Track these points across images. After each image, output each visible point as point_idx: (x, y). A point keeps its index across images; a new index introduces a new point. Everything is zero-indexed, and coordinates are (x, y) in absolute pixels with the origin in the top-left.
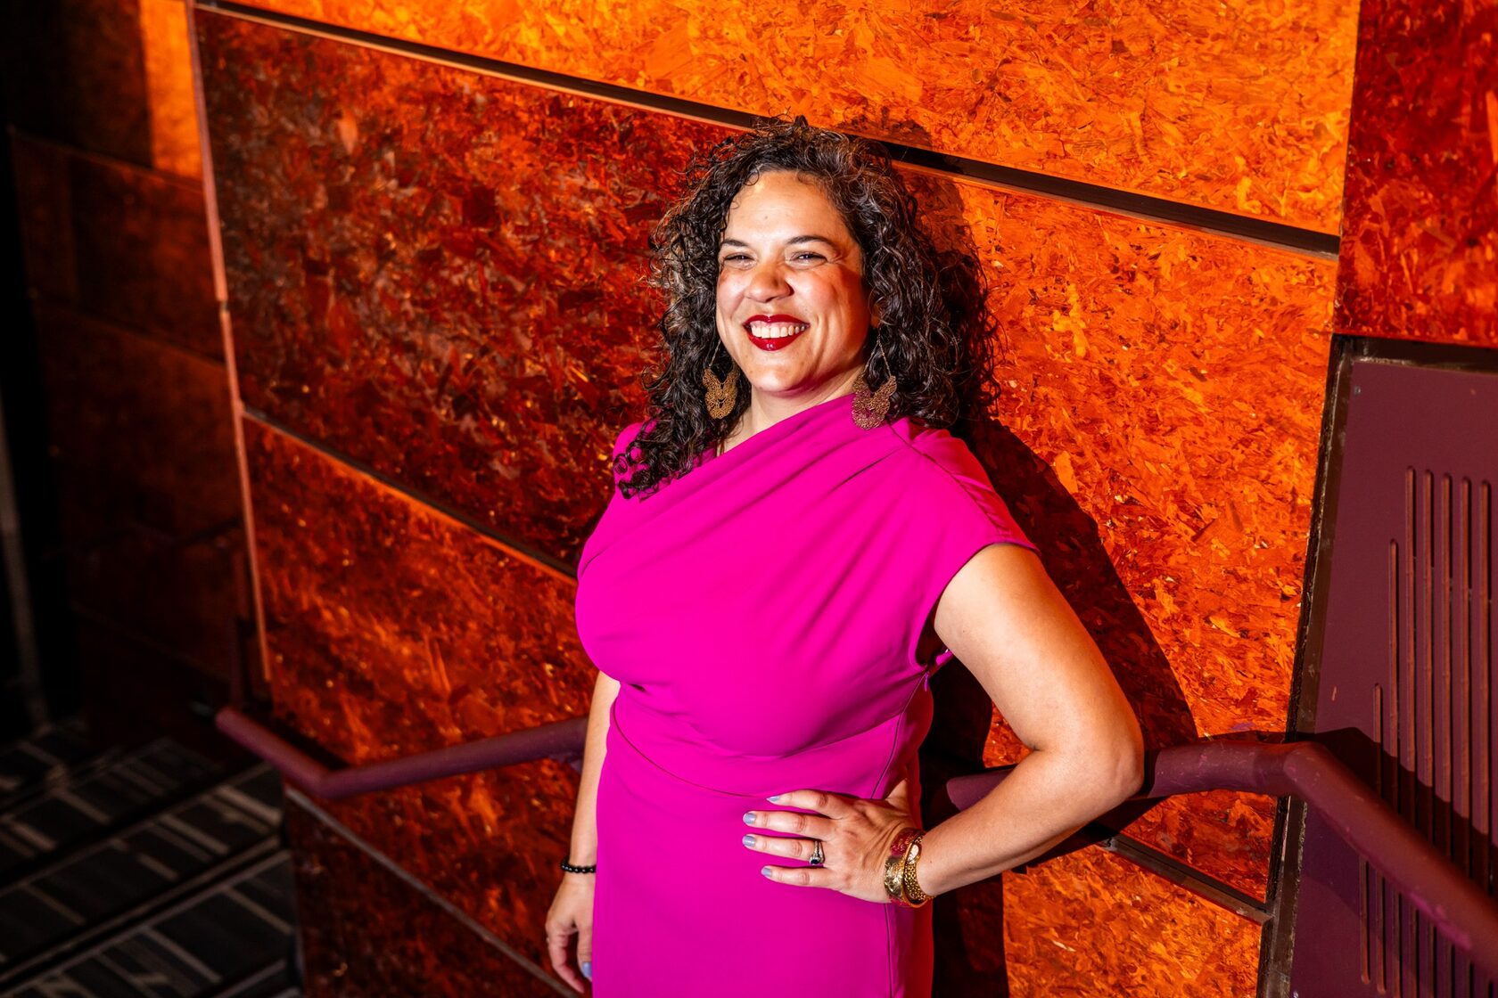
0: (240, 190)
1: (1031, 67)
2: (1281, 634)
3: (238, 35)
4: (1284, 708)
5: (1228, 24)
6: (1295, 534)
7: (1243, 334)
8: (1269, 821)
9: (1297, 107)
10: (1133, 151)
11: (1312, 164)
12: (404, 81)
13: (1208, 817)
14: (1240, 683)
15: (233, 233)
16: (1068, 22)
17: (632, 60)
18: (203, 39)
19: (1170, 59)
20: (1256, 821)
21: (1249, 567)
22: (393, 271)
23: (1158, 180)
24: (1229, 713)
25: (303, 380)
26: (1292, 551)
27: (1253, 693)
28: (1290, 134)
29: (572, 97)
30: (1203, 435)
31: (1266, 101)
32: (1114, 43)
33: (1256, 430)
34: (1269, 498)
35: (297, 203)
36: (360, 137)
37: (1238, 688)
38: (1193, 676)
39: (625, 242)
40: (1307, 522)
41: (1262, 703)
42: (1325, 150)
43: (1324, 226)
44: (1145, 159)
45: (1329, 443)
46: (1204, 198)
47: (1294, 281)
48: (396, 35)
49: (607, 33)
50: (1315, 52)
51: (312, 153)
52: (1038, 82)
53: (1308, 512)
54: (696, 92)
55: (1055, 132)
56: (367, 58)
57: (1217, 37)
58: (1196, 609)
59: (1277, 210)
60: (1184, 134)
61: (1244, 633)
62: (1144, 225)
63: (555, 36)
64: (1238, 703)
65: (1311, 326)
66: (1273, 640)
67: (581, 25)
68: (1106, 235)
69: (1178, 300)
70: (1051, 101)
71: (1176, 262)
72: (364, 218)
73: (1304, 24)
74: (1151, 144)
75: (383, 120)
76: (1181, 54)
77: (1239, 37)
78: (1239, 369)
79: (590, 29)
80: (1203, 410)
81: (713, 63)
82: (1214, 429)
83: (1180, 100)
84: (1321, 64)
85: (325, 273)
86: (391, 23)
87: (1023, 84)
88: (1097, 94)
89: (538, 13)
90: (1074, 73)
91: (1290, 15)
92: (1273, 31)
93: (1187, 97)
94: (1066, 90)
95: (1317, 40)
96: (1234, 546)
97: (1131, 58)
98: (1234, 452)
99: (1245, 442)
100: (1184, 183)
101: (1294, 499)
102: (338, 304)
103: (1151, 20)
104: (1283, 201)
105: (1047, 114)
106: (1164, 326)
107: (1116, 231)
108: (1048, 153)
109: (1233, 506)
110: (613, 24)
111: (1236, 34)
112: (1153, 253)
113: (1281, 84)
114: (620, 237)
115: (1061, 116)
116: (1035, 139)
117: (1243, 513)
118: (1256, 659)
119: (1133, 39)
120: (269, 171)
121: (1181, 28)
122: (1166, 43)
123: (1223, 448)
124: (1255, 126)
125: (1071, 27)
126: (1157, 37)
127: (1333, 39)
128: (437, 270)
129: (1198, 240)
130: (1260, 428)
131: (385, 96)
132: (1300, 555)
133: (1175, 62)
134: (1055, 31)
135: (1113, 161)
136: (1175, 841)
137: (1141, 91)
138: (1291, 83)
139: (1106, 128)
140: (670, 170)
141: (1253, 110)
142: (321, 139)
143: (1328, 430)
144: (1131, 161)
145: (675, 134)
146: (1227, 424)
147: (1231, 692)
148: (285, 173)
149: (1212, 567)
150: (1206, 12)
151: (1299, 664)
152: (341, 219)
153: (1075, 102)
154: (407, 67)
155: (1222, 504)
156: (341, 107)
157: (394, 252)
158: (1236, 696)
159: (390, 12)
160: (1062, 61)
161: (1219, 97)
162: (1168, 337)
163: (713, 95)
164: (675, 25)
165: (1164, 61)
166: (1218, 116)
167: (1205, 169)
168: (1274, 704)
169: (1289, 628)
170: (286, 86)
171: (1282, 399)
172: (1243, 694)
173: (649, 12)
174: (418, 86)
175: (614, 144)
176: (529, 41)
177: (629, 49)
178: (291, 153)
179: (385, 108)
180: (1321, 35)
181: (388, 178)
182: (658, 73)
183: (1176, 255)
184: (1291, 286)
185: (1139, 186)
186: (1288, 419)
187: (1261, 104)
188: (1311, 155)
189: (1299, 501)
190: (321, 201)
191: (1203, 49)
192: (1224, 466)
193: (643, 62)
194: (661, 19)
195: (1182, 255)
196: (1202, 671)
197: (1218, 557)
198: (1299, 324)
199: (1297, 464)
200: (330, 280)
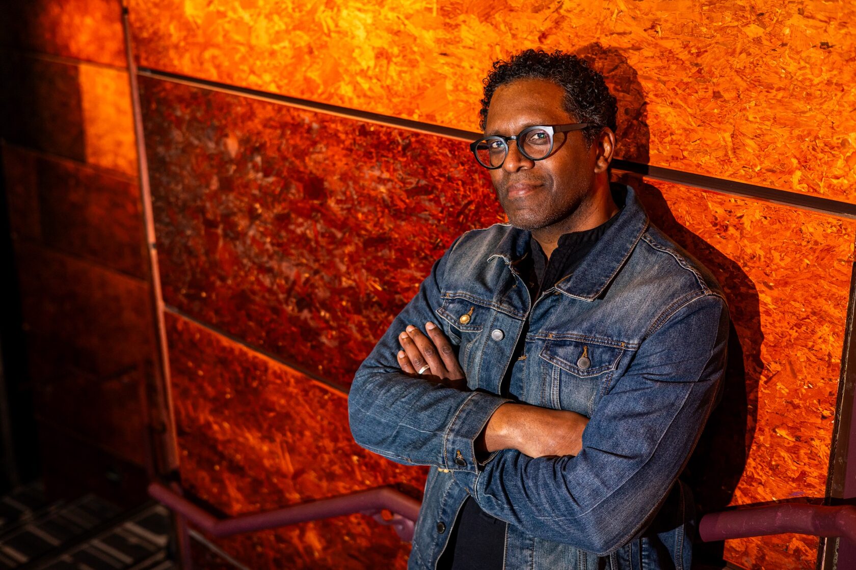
0: (164, 179)
1: (662, 107)
2: (822, 439)
3: (164, 90)
4: (824, 483)
5: (787, 81)
6: (830, 380)
7: (796, 262)
8: (815, 550)
9: (830, 130)
10: (726, 155)
11: (840, 163)
12: (268, 116)
13: (775, 548)
14: (795, 468)
15: (159, 204)
16: (685, 80)
17: (411, 103)
18: (143, 92)
19: (750, 102)
20: (806, 551)
21: (801, 399)
22: (260, 226)
23: (743, 172)
24: (788, 486)
25: (203, 289)
26: (828, 390)
27: (803, 474)
28: (826, 145)
29: (373, 125)
30: (771, 322)
31: (811, 126)
32: (714, 92)
33: (805, 319)
34: (813, 359)
35: (200, 186)
36: (239, 148)
37: (794, 471)
38: (765, 464)
39: (405, 209)
40: (838, 372)
41: (810, 480)
42: (848, 154)
43: (848, 199)
44: (734, 160)
45: (851, 326)
46: (772, 183)
47: (829, 231)
48: (263, 89)
49: (395, 88)
50: (842, 97)
51: (209, 157)
52: (666, 115)
53: (838, 367)
54: (451, 122)
55: (677, 144)
56: (244, 103)
57: (779, 89)
58: (767, 424)
59: (818, 189)
60: (759, 145)
61: (798, 439)
62: (733, 199)
63: (362, 90)
64: (794, 480)
65: (840, 258)
66: (816, 443)
67: (379, 83)
68: (710, 205)
69: (755, 242)
70: (674, 126)
71: (754, 220)
72: (242, 195)
73: (835, 81)
74: (738, 151)
75: (254, 138)
76: (757, 99)
77: (794, 89)
78: (795, 282)
79: (385, 85)
80: (771, 307)
81: (461, 105)
82: (778, 318)
83: (756, 126)
84: (846, 105)
85: (217, 227)
86: (260, 82)
87: (657, 117)
88: (704, 122)
89: (352, 76)
90: (689, 110)
91: (826, 76)
92: (815, 86)
93: (760, 124)
94: (684, 120)
95: (843, 90)
96: (791, 387)
97: (725, 101)
98: (791, 332)
99: (798, 326)
100: (759, 174)
101: (830, 359)
102: (225, 245)
103: (738, 79)
104: (822, 184)
105: (672, 134)
106: (746, 257)
107: (715, 202)
108: (672, 157)
109: (790, 363)
110: (399, 83)
111: (792, 87)
112: (739, 215)
113: (820, 117)
114: (402, 206)
115: (681, 135)
116: (665, 148)
117: (796, 367)
118: (806, 454)
119: (727, 90)
120: (182, 168)
121: (757, 84)
122: (747, 92)
123: (784, 329)
124: (804, 141)
125: (687, 84)
126: (741, 89)
127: (853, 90)
128: (287, 225)
129: (768, 207)
130: (808, 317)
131: (256, 124)
132: (834, 392)
133: (753, 104)
134: (677, 86)
135: (713, 161)
136: (754, 562)
137: (731, 121)
138: (827, 116)
139: (709, 142)
140: (434, 167)
141: (803, 131)
142: (215, 149)
143: (851, 319)
144: (725, 161)
145: (437, 146)
146: (786, 316)
147: (789, 474)
148: (192, 168)
149: (777, 400)
150: (773, 75)
151: (832, 457)
152: (227, 196)
153: (690, 127)
154: (269, 108)
155: (784, 362)
156: (228, 131)
157: (260, 215)
158: (793, 476)
159: (259, 76)
160: (681, 103)
161: (781, 124)
162: (749, 264)
163: (462, 123)
164: (438, 83)
165: (746, 103)
166: (781, 133)
167: (773, 166)
168: (817, 481)
169: (827, 435)
170: (194, 118)
171: (822, 301)
172: (797, 475)
173: (421, 75)
174: (277, 119)
175: (399, 152)
176: (346, 92)
177: (409, 97)
178: (197, 157)
179: (256, 131)
180: (845, 88)
181: (257, 171)
182: (425, 110)
183: (753, 216)
184: (828, 234)
185: (730, 175)
186: (825, 312)
187: (808, 128)
188: (840, 157)
189: (833, 360)
190: (215, 184)
191: (771, 96)
192: (785, 340)
193: (418, 105)
194: (429, 79)
195: (758, 216)
196: (771, 461)
197: (781, 393)
198: (832, 257)
199: (831, 339)
200: (220, 231)
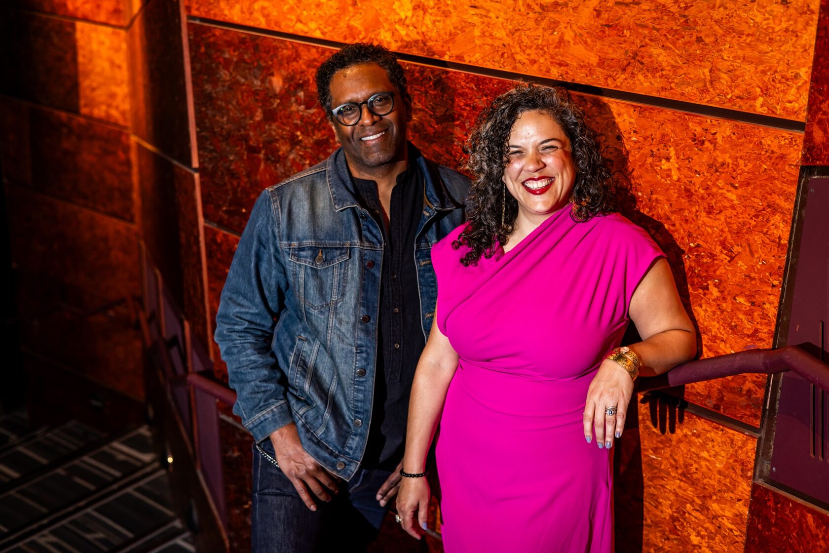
0: (210, 112)
1: (655, 49)
2: (771, 303)
3: (214, 35)
4: (771, 337)
5: (754, 29)
6: (780, 257)
7: (757, 167)
8: (762, 390)
9: (786, 66)
10: (705, 86)
11: (793, 91)
12: (312, 58)
13: (732, 390)
14: (750, 327)
15: (204, 134)
16: (674, 28)
17: (443, 46)
18: (192, 38)
19: (725, 45)
20: (756, 390)
21: (756, 273)
22: (300, 150)
23: (717, 99)
24: (744, 341)
25: (242, 206)
26: (778, 264)
27: (756, 331)
28: (782, 77)
29: (408, 64)
30: (735, 214)
31: (772, 63)
32: (697, 38)
33: (762, 211)
34: (767, 241)
35: (245, 118)
36: (284, 85)
37: (749, 329)
38: (727, 325)
39: (434, 133)
40: (786, 251)
41: (761, 335)
42: (799, 84)
43: (798, 118)
44: (711, 90)
45: (797, 215)
46: (740, 107)
47: (783, 143)
48: (309, 35)
49: (429, 34)
50: (796, 41)
51: (255, 93)
52: (658, 56)
53: (786, 246)
54: (477, 61)
55: (666, 78)
56: (291, 46)
57: (748, 35)
58: (729, 294)
59: (775, 111)
60: (731, 78)
61: (753, 304)
62: (709, 120)
63: (400, 36)
64: (748, 336)
65: (790, 163)
66: (767, 306)
67: (415, 30)
68: (690, 124)
69: (726, 153)
70: (664, 64)
71: (725, 136)
72: (284, 124)
73: (791, 29)
74: (714, 83)
75: (298, 77)
76: (730, 43)
77: (759, 35)
78: (755, 183)
79: (420, 32)
80: (736, 202)
81: (487, 47)
82: (741, 211)
83: (729, 63)
84: (799, 47)
85: (259, 152)
86: (306, 29)
87: (650, 56)
88: (688, 61)
89: (391, 24)
90: (677, 51)
91: (784, 25)
92: (776, 32)
93: (733, 61)
94: (672, 59)
95: (797, 36)
96: (749, 264)
97: (706, 44)
98: (750, 221)
99: (757, 216)
100: (730, 100)
101: (780, 241)
102: (266, 167)
103: (716, 28)
104: (778, 107)
105: (662, 70)
106: (718, 165)
107: (695, 123)
108: (662, 88)
109: (749, 245)
110: (433, 29)
111: (758, 34)
112: (713, 132)
113: (779, 56)
114: (431, 130)
115: (669, 71)
116: (656, 82)
117: (754, 248)
118: (758, 315)
119: (707, 36)
120: (228, 102)
121: (731, 31)
122: (723, 37)
123: (745, 219)
124: (766, 74)
125: (676, 31)
126: (719, 35)
127: (804, 36)
128: (325, 149)
129: (736, 126)
130: (764, 209)
131: (301, 65)
132: (782, 266)
133: (727, 46)
134: (668, 32)
135: (695, 91)
136: (715, 403)
137: (710, 59)
138: (784, 55)
139: (692, 76)
140: (461, 98)
141: (765, 67)
142: (260, 86)
143: (797, 210)
144: (705, 91)
145: (464, 81)
146: (747, 209)
147: (745, 331)
148: (238, 103)
149: (738, 274)
150: (744, 24)
151: (779, 316)
152: (270, 125)
153: (677, 64)
154: (314, 51)
155: (744, 245)
156: (274, 70)
157: (301, 141)
158: (748, 333)
159: (305, 24)
160: (671, 46)
161: (748, 61)
162: (720, 170)
163: (487, 63)
164: (467, 30)
165: (722, 46)
166: (748, 70)
167: (741, 94)
168: (767, 335)
169: (775, 300)
170: (241, 60)
171: (775, 196)
172: (751, 332)
173: (453, 24)
175: (431, 86)
176: (385, 38)
177: (441, 41)
178: (242, 94)
179: (299, 70)
180: (799, 34)
181: (300, 104)
182: (456, 52)
183: (725, 132)
184: (781, 145)
185: (708, 102)
186: (778, 205)
187: (769, 65)
188: (793, 87)
189: (782, 242)
190: (259, 116)
191: (741, 40)
192: (745, 227)
193: (449, 47)
194: (460, 27)
195: (728, 132)
196: (731, 322)
197: (741, 269)
198: (785, 162)
199: (781, 225)
200: (262, 156)
